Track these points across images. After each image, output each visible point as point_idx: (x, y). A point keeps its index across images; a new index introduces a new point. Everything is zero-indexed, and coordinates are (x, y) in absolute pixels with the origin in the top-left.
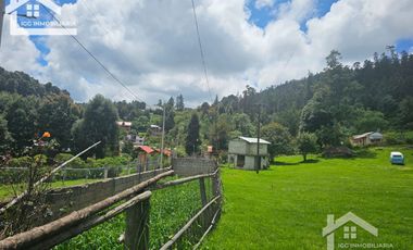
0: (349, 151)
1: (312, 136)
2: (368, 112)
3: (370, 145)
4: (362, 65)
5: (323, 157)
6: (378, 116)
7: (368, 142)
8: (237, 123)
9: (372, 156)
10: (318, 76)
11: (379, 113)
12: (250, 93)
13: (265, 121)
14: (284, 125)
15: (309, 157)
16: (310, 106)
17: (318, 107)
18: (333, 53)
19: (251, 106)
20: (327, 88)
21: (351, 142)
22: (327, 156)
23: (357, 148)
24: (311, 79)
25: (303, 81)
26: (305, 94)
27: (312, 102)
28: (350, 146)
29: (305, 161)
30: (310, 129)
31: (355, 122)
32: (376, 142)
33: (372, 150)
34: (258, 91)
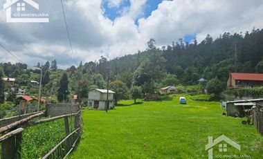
0: (159, 97)
1: (139, 88)
2: (169, 75)
3: (169, 94)
4: (166, 48)
5: (145, 100)
6: (173, 77)
7: (169, 92)
8: (95, 80)
9: (171, 99)
10: (143, 53)
11: (175, 75)
12: (103, 61)
13: (112, 79)
14: (124, 82)
15: (137, 101)
16: (139, 70)
17: (143, 71)
18: (151, 40)
19: (104, 70)
20: (148, 60)
21: (160, 91)
22: (148, 100)
23: (163, 95)
24: (140, 54)
25: (135, 55)
26: (136, 63)
27: (139, 68)
28: (159, 94)
29: (136, 103)
30: (138, 84)
31: (163, 81)
32: (173, 92)
33: (171, 96)
34: (108, 60)
